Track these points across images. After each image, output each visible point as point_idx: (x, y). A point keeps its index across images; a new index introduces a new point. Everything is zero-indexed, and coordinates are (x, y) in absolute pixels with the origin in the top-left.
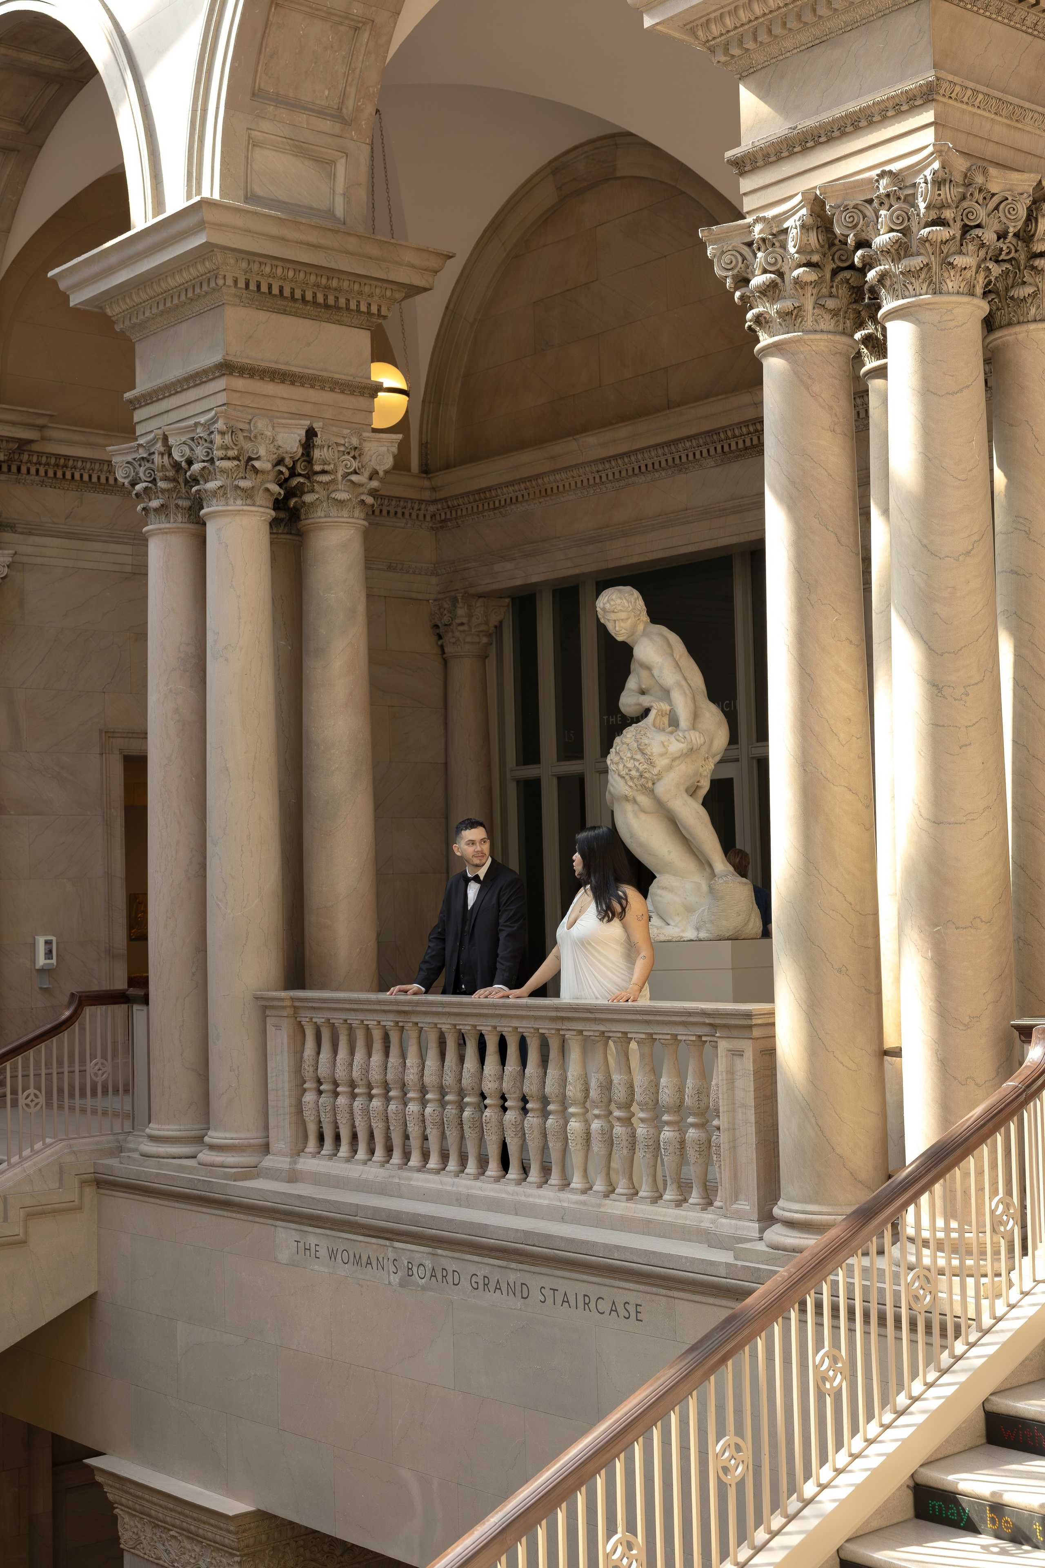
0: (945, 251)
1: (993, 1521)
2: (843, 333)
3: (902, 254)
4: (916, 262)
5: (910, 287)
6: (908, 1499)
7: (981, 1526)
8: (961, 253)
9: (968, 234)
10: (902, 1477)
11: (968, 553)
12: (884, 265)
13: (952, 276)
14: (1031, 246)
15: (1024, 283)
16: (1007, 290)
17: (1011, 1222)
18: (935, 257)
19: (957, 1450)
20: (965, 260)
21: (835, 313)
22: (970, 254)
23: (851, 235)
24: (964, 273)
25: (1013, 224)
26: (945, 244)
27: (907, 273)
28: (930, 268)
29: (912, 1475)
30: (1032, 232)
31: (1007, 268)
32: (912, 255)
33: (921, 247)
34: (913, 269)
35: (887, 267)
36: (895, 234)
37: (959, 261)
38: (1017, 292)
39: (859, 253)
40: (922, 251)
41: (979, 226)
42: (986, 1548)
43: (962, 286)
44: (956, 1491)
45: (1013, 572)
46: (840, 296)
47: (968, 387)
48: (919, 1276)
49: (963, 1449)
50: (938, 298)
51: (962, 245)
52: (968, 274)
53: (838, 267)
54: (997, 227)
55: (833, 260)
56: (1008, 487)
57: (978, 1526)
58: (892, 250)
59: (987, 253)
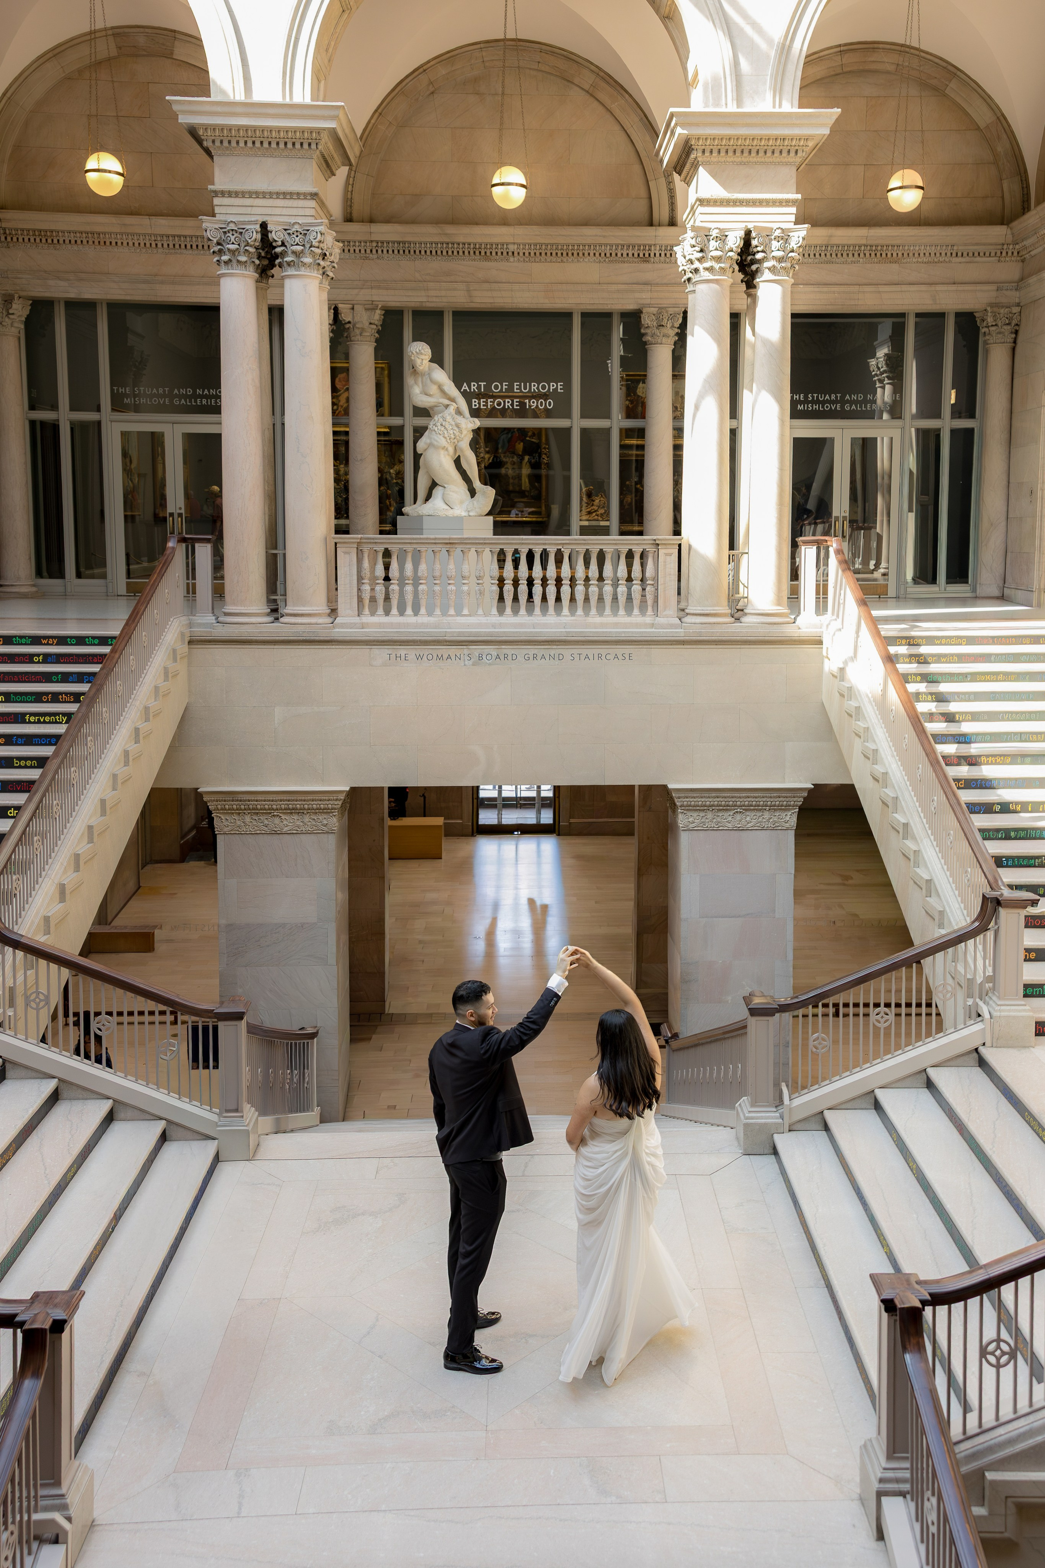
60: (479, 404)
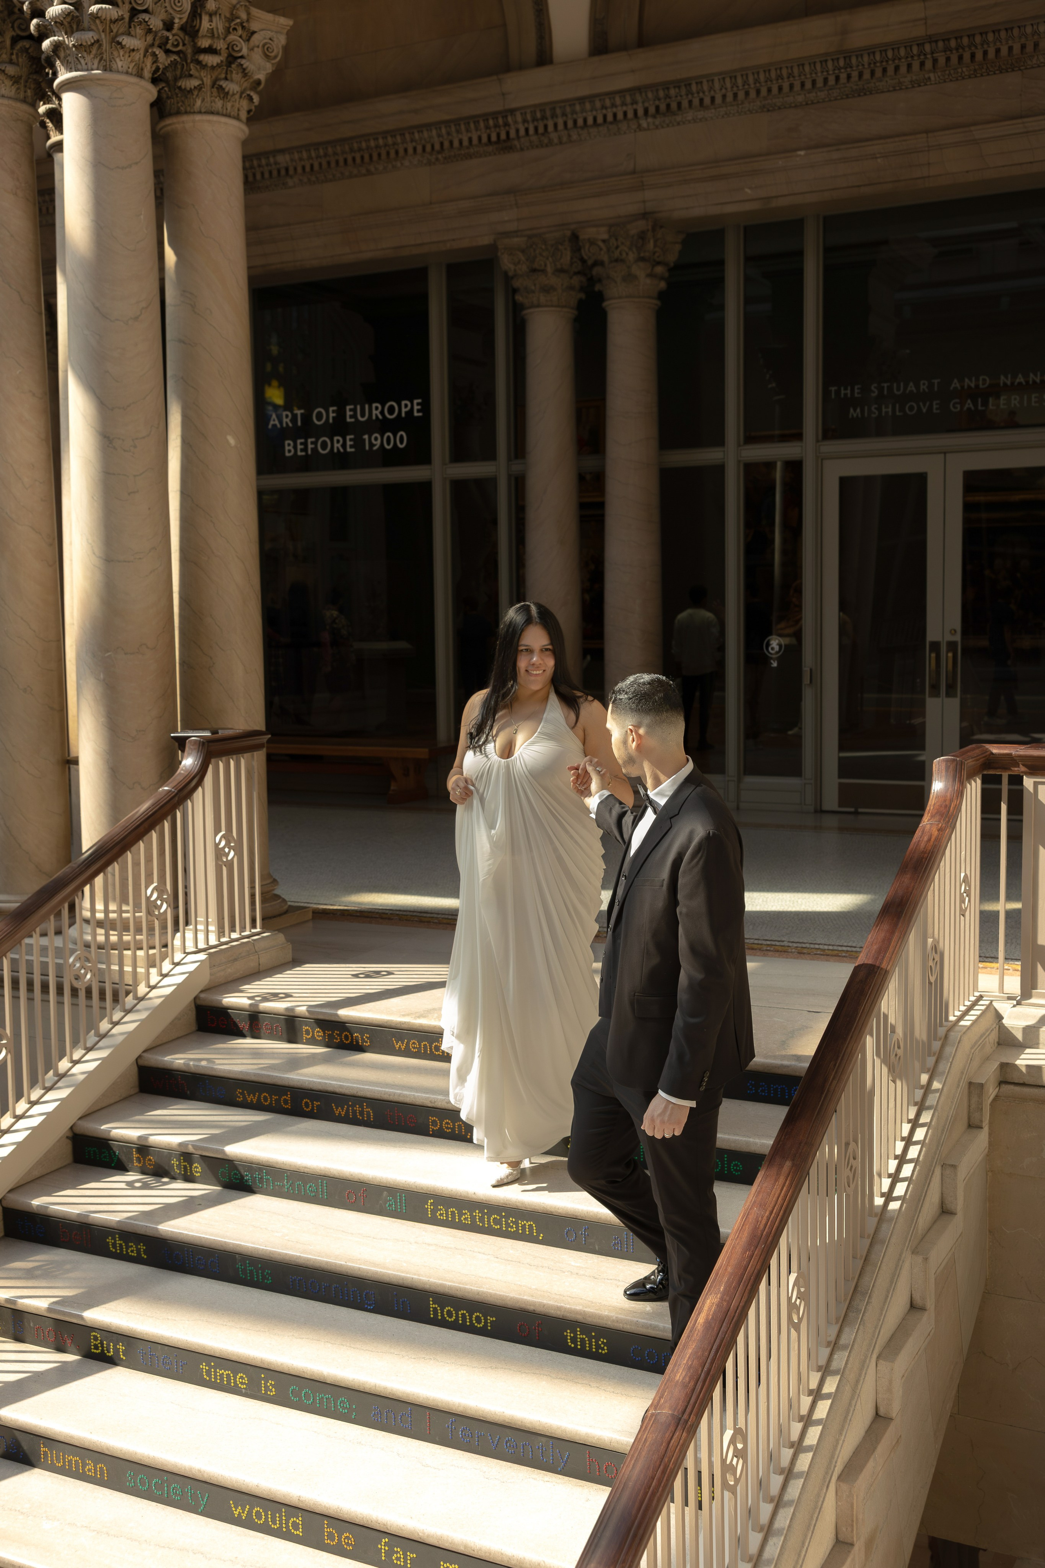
0: (115, 31)
1: (139, 1160)
2: (24, 101)
3: (75, 27)
4: (88, 37)
5: (82, 61)
6: (68, 1147)
7: (128, 1165)
8: (129, 34)
9: (136, 17)
10: (63, 1129)
11: (136, 318)
12: (59, 36)
13: (121, 55)
14: (196, 41)
15: (191, 76)
16: (176, 79)
17: (165, 906)
18: (106, 35)
19: (112, 1101)
20: (132, 41)
21: (15, 80)
22: (138, 37)
23: (27, 3)
24: (132, 54)
25: (178, 16)
26: (114, 23)
27: (78, 47)
28: (100, 46)
29: (71, 1128)
30: (197, 27)
31: (175, 60)
32: (83, 30)
33: (92, 23)
34: (84, 44)
35: (61, 38)
36: (67, 6)
37: (127, 41)
38: (184, 83)
39: (35, 21)
40: (93, 27)
41: (146, 11)
42: (130, 1185)
43: (131, 67)
44: (108, 1138)
45: (180, 341)
46: (20, 64)
47: (136, 163)
48: (80, 958)
49: (118, 1100)
50: (108, 75)
51: (130, 27)
52: (137, 56)
53: (18, 36)
54: (163, 16)
55: (13, 27)
56: (178, 264)
57: (126, 1165)
58: (65, 23)
59: (154, 39)
60: (295, 447)
